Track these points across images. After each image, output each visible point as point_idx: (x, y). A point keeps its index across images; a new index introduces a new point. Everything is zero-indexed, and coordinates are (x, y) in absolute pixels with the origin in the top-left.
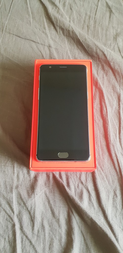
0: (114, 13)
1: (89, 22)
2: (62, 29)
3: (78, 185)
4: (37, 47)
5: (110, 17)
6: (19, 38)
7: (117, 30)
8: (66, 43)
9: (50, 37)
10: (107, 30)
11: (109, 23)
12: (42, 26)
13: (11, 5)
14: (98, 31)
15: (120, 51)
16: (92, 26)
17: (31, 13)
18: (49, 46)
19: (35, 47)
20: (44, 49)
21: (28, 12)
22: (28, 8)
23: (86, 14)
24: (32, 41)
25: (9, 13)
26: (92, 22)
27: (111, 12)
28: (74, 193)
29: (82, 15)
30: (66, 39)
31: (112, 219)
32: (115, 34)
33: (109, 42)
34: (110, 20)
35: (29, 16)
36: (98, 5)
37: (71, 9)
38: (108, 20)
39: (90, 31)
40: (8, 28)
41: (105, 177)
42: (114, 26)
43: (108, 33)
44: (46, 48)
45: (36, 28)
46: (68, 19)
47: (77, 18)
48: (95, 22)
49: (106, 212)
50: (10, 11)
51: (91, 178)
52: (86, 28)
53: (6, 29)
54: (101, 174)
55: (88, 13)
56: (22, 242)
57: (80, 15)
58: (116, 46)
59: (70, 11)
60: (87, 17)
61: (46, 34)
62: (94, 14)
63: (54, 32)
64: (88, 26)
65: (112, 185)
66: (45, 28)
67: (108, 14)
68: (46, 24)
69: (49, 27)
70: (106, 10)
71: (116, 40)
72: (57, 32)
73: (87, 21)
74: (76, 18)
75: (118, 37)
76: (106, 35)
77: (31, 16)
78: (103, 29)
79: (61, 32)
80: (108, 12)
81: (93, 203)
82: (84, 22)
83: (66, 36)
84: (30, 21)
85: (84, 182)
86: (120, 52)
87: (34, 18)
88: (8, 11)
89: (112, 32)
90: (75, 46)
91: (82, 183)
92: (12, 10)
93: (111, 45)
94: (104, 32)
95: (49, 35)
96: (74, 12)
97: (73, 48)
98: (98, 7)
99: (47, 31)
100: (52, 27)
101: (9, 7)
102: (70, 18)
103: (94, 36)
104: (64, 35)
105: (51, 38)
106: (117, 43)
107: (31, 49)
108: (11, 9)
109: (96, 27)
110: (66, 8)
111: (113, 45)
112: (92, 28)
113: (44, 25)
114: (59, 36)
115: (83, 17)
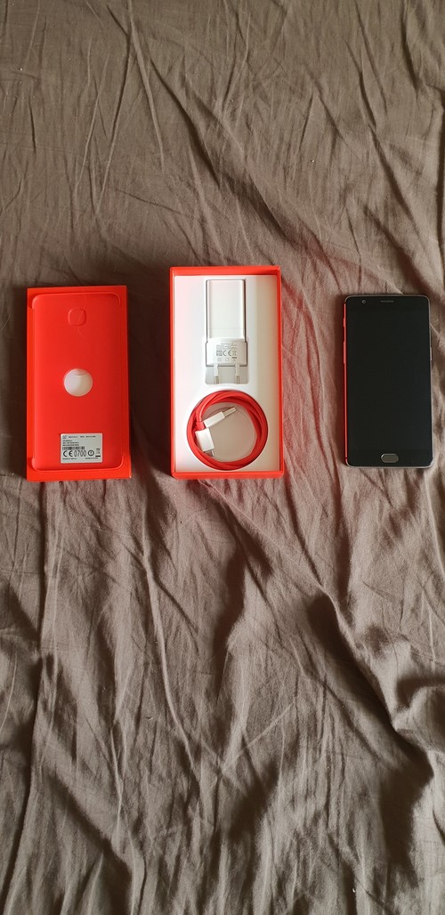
0: (344, 136)
1: (288, 157)
2: (230, 180)
3: (259, 499)
4: (176, 221)
5: (333, 146)
6: (138, 201)
7: (347, 178)
8: (239, 210)
9: (202, 198)
10: (326, 177)
11: (331, 158)
12: (186, 169)
13: (115, 121)
14: (307, 181)
15: (351, 226)
16: (295, 167)
17: (160, 140)
18: (203, 221)
19: (173, 222)
20: (191, 227)
21: (154, 136)
22: (153, 126)
23: (281, 139)
24: (166, 208)
25: (112, 141)
26: (294, 158)
27: (336, 133)
28: (251, 513)
29: (272, 140)
30: (237, 201)
31: (316, 553)
32: (343, 185)
33: (330, 207)
34: (333, 153)
35: (155, 145)
36: (308, 115)
37: (248, 126)
38: (330, 152)
39: (289, 180)
40: (112, 179)
41: (308, 484)
42: (342, 167)
43: (328, 184)
44: (196, 224)
45: (174, 176)
46: (242, 151)
47: (262, 148)
48: (301, 157)
49: (307, 542)
50: (115, 136)
51: (283, 485)
52: (282, 174)
53: (108, 180)
54: (301, 478)
55: (286, 136)
56: (159, 599)
57: (268, 142)
58: (344, 215)
59: (246, 131)
60: (284, 147)
61: (195, 190)
62: (299, 139)
63: (211, 184)
64: (285, 169)
65: (319, 496)
66: (192, 176)
67: (329, 139)
68: (193, 164)
69: (201, 172)
70: (326, 129)
71: (345, 201)
72: (219, 185)
73: (283, 156)
74: (259, 149)
75: (349, 195)
76: (324, 189)
77: (161, 148)
78: (316, 175)
79: (227, 186)
80: (330, 133)
81: (283, 528)
82: (278, 157)
83: (239, 194)
84: (159, 159)
85: (268, 494)
86: (352, 232)
87: (166, 151)
88: (109, 136)
89: (336, 182)
90: (257, 217)
91: (266, 495)
92: (118, 133)
93: (333, 213)
94: (320, 181)
95: (201, 193)
96: (255, 134)
97: (252, 221)
98: (309, 122)
99: (198, 182)
100: (208, 174)
101: (112, 125)
102: (246, 149)
103: (298, 193)
104: (233, 193)
105: (206, 199)
106: (347, 210)
107: (164, 226)
108: (116, 132)
109: (303, 170)
110: (237, 124)
111: (337, 214)
112: (293, 172)
113: (190, 168)
114: (223, 195)
115: (275, 147)
